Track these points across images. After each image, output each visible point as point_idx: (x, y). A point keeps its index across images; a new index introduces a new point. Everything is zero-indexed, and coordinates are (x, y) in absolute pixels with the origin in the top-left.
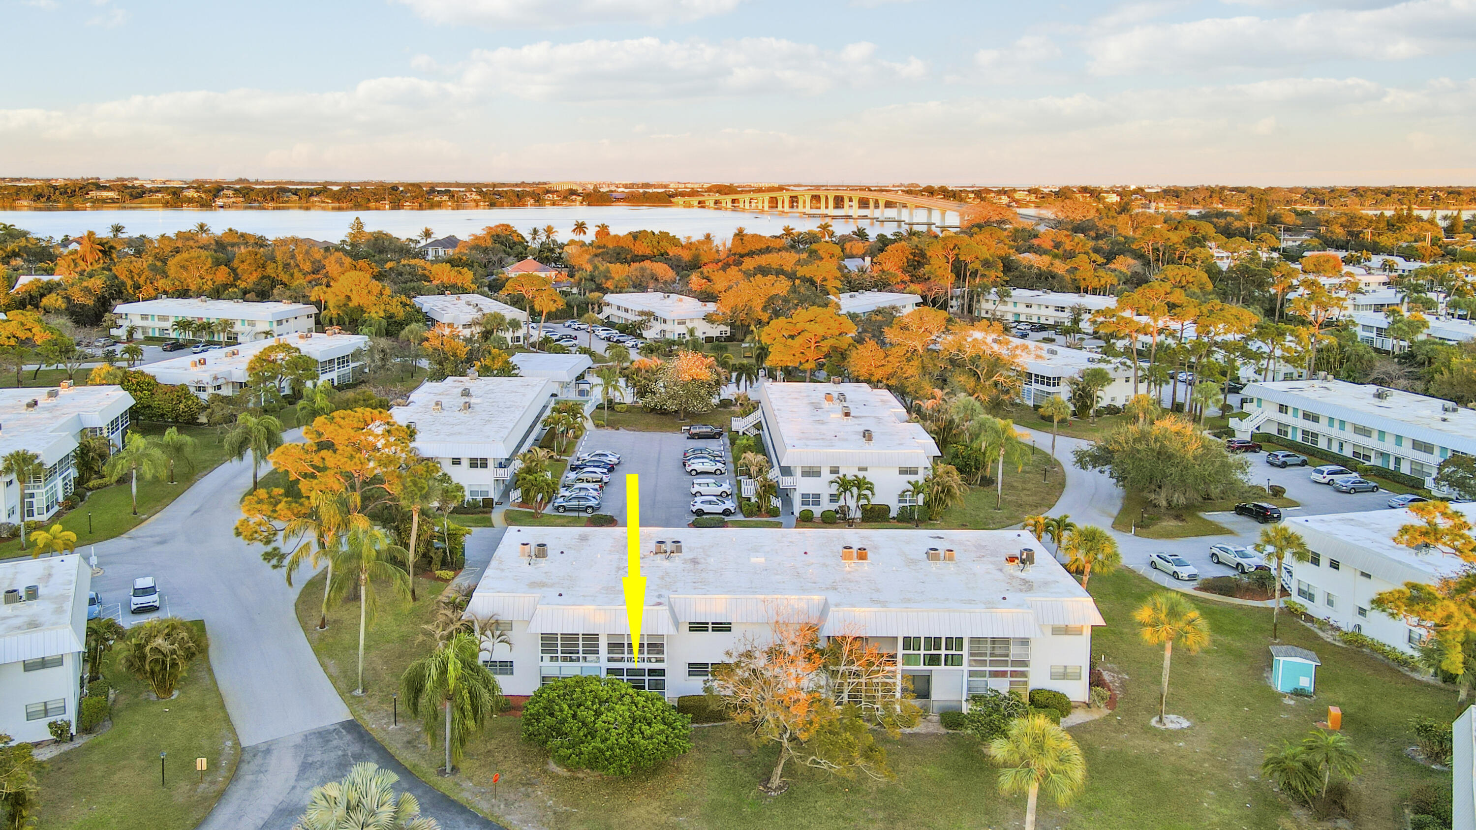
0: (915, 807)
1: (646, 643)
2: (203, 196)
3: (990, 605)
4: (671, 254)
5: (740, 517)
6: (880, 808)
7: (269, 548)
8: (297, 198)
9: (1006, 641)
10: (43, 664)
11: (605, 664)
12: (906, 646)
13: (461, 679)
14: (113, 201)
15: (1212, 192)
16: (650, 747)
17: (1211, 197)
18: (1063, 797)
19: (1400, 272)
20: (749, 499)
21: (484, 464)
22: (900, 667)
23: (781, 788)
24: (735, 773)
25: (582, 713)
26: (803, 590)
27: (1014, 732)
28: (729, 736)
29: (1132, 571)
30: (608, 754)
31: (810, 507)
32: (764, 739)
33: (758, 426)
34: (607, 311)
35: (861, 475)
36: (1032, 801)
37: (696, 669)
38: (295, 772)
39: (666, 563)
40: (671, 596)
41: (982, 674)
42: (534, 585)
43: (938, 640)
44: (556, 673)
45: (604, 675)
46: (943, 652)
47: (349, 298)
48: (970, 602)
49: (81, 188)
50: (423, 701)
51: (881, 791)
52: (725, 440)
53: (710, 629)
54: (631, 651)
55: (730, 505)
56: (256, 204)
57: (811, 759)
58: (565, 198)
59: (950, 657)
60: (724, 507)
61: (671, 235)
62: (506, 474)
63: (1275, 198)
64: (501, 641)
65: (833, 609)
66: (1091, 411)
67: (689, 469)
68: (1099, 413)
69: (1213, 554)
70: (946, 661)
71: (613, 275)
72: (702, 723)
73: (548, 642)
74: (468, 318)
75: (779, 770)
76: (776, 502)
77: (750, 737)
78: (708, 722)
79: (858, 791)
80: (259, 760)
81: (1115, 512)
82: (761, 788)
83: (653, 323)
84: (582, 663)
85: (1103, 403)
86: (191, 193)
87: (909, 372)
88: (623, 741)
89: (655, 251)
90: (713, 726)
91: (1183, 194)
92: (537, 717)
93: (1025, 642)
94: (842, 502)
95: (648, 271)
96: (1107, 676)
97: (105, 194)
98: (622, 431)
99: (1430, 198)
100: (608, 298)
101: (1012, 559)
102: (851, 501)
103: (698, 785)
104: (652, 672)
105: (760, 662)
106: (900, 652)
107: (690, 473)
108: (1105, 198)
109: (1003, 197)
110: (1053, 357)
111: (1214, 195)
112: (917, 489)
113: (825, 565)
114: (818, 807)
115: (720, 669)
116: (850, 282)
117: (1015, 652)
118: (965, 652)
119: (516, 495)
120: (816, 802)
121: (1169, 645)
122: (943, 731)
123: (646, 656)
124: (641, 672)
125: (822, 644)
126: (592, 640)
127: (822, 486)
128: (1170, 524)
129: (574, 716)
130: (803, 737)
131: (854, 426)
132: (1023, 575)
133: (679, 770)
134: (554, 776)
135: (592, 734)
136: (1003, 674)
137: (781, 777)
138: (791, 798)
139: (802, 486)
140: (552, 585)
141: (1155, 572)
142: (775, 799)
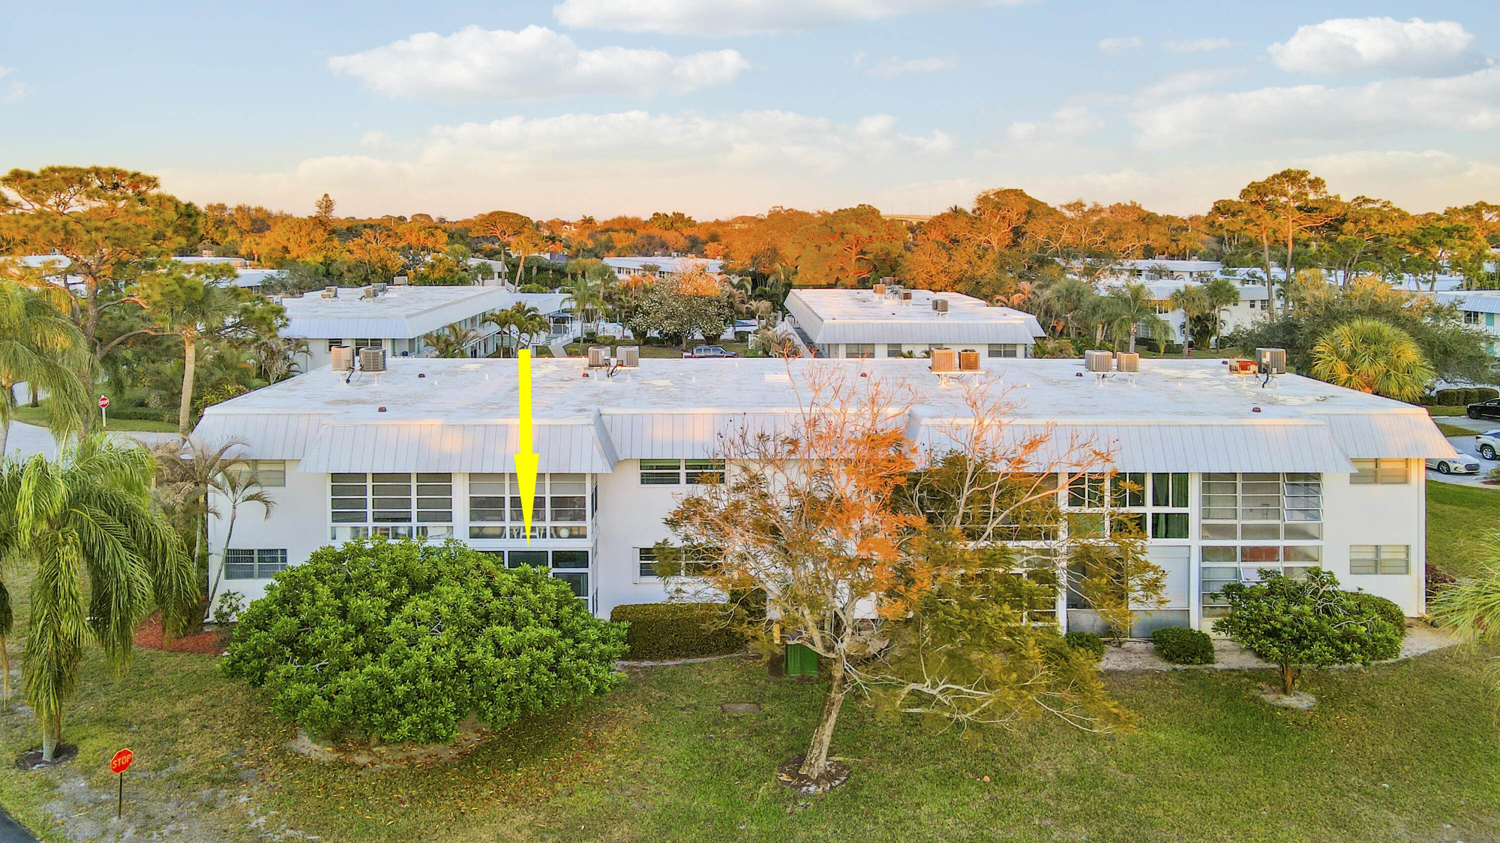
0: (1159, 812)
1: (548, 497)
3: (1235, 416)
6: (1075, 817)
9: (1273, 485)
12: (1076, 496)
16: (510, 672)
22: (1063, 540)
23: (833, 777)
24: (724, 749)
28: (717, 680)
30: (400, 690)
37: (656, 560)
39: (609, 383)
40: (605, 410)
41: (1228, 553)
42: (340, 402)
43: (1138, 483)
46: (1149, 508)
47: (286, 250)
53: (683, 478)
54: (518, 515)
57: (907, 689)
59: (1162, 519)
61: (686, 216)
64: (250, 498)
65: (925, 422)
66: (1213, 338)
68: (1223, 343)
69: (1484, 446)
70: (1155, 526)
71: (615, 244)
72: (661, 659)
73: (347, 496)
75: (826, 734)
78: (674, 657)
79: (1014, 781)
82: (785, 778)
85: (1225, 332)
90: (685, 665)
95: (657, 239)
100: (607, 261)
101: (1243, 366)
103: (635, 776)
104: (561, 558)
106: (1064, 508)
114: (923, 819)
118: (1193, 509)
120: (918, 805)
122: (1162, 667)
123: (548, 524)
124: (536, 558)
126: (436, 489)
129: (343, 613)
131: (917, 309)
136: (1270, 553)
137: (831, 753)
138: (856, 798)
142: (819, 800)
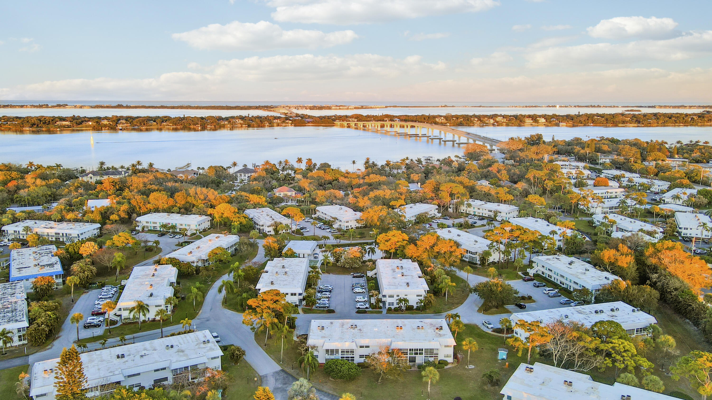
1: (350, 351)
2: (111, 123)
3: (430, 341)
4: (340, 180)
5: (370, 309)
6: (401, 386)
7: (252, 327)
8: (155, 123)
9: (433, 349)
10: (215, 358)
11: (340, 356)
12: (410, 351)
13: (312, 360)
14: (69, 127)
15: (588, 117)
16: (353, 374)
17: (588, 120)
18: (434, 382)
19: (635, 183)
20: (373, 304)
21: (295, 294)
22: (408, 356)
23: (381, 382)
24: (371, 379)
25: (338, 367)
26: (386, 338)
27: (426, 370)
28: (370, 372)
29: (477, 326)
30: (344, 376)
31: (391, 306)
32: (377, 372)
33: (376, 274)
34: (318, 214)
35: (405, 297)
36: (429, 383)
37: (361, 356)
38: (274, 381)
39: (353, 331)
40: (355, 340)
41: (427, 357)
42: (323, 337)
43: (417, 349)
44: (329, 358)
45: (340, 358)
46: (418, 352)
48: (425, 340)
49: (52, 120)
50: (303, 365)
51: (402, 383)
52: (365, 278)
53: (365, 347)
54: (346, 353)
55: (367, 306)
56: (136, 127)
57: (387, 376)
58: (284, 122)
59: (420, 353)
60: (366, 306)
62: (301, 297)
63: (617, 121)
64: (316, 351)
65: (393, 342)
66: (486, 264)
67: (354, 292)
68: (489, 265)
69: (501, 320)
71: (319, 195)
72: (363, 369)
73: (327, 351)
74: (269, 223)
75: (380, 379)
76: (381, 305)
77: (374, 372)
79: (397, 383)
80: (265, 378)
81: (480, 306)
82: (377, 382)
83: (337, 221)
84: (335, 356)
85: (490, 261)
86: (105, 122)
87: (424, 257)
88: (347, 373)
89: (334, 178)
90: (366, 369)
91: (575, 118)
92: (327, 368)
93: (438, 349)
94: (400, 305)
95: (333, 194)
96: (459, 356)
97: (64, 123)
98: (331, 275)
99: (690, 119)
100: (318, 208)
101: (437, 329)
102: (402, 305)
103: (363, 382)
104: (351, 357)
105: (376, 356)
106: (409, 352)
107: (355, 293)
108: (538, 120)
109: (491, 120)
110: (476, 243)
111: (589, 119)
112: (421, 301)
113: (392, 330)
115: (367, 356)
116: (411, 198)
117: (435, 352)
118: (423, 352)
119: (304, 303)
120: (388, 385)
121: (469, 350)
122: (418, 370)
123: (350, 354)
124: (349, 357)
125: (390, 351)
126: (337, 351)
127: (394, 300)
128: (494, 310)
129: (336, 368)
130: (385, 371)
131: (405, 280)
132: (439, 333)
133: (359, 379)
134: (331, 381)
135: (341, 372)
136: (432, 357)
138: (383, 384)
139: (388, 300)
140: (327, 337)
141: (483, 326)
142: (380, 385)
